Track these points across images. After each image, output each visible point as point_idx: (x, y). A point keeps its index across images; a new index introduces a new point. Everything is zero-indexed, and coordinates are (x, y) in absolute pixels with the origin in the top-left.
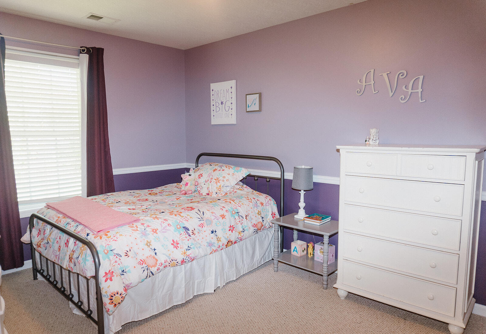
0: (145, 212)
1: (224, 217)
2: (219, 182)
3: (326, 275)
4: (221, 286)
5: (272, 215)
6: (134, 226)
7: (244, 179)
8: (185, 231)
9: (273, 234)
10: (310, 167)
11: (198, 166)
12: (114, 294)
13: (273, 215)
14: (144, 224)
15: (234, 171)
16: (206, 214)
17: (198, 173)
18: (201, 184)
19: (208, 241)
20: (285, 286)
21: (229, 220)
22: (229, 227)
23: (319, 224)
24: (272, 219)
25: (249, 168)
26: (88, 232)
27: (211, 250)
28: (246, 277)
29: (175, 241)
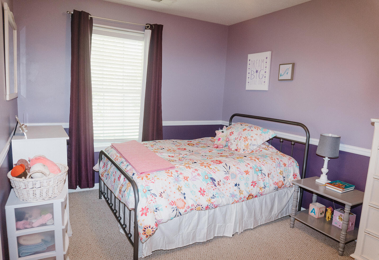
0: (181, 160)
1: (248, 173)
2: (247, 141)
3: (343, 242)
4: (239, 232)
5: (293, 175)
6: (170, 172)
7: (270, 140)
8: (212, 182)
9: (292, 193)
10: (338, 135)
11: (231, 124)
12: (147, 227)
13: (295, 176)
14: (178, 171)
15: (261, 132)
16: (232, 168)
17: (230, 131)
18: (231, 141)
19: (231, 192)
20: (299, 244)
21: (252, 177)
22: (252, 182)
23: (341, 192)
24: (293, 179)
25: (276, 130)
26: (134, 172)
27: (233, 201)
28: (263, 228)
29: (202, 189)
